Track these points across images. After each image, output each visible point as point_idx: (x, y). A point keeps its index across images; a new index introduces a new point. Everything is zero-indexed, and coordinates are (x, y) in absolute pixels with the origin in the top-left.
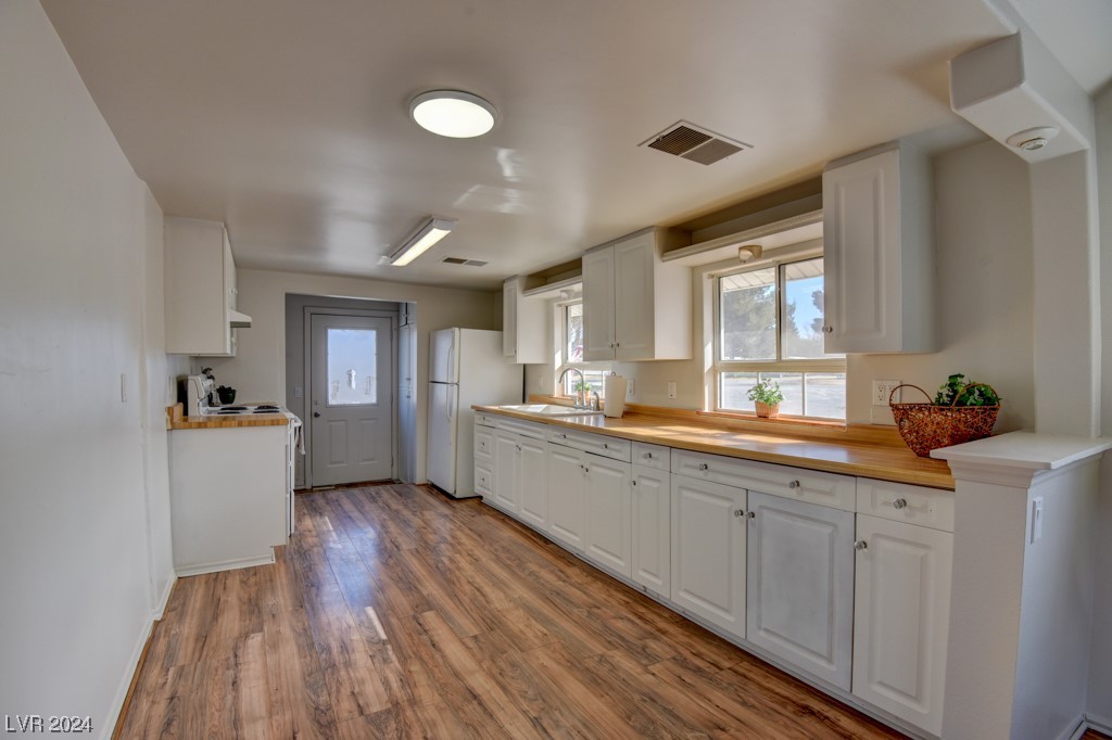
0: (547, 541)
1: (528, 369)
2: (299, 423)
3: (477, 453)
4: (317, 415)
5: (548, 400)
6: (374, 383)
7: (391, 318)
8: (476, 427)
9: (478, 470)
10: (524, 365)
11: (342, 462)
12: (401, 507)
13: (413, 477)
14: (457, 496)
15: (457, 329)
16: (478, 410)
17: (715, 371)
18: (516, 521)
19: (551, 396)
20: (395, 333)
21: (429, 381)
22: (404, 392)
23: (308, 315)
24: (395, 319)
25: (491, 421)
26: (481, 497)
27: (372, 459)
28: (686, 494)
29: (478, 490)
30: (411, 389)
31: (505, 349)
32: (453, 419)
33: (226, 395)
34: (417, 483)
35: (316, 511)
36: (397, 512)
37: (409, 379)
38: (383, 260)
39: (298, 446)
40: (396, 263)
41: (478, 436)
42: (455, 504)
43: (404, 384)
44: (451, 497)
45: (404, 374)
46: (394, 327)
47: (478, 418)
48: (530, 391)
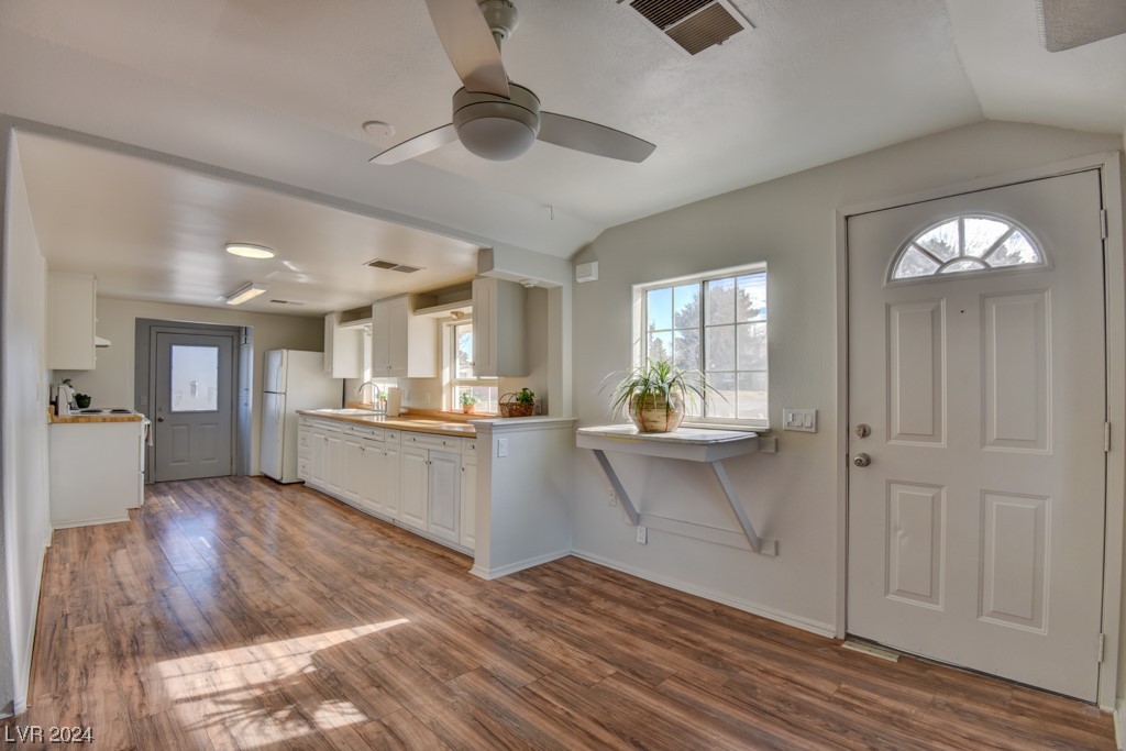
0: (343, 504)
1: (347, 382)
2: (148, 422)
3: (300, 447)
4: (160, 420)
5: (358, 406)
6: (215, 392)
7: (232, 337)
8: (300, 427)
9: (300, 460)
10: (344, 380)
11: (183, 461)
12: (233, 490)
13: (248, 471)
14: (283, 482)
15: (285, 351)
16: (301, 413)
17: (451, 385)
18: (325, 495)
19: (361, 403)
20: (235, 350)
21: (263, 391)
22: (243, 400)
23: (153, 333)
24: (235, 338)
25: (310, 422)
26: (304, 482)
27: (213, 459)
28: (407, 456)
29: (301, 476)
30: (248, 397)
31: (325, 367)
32: (281, 421)
33: (82, 401)
34: (252, 474)
35: (159, 493)
36: (230, 493)
37: (247, 390)
38: (220, 299)
39: (147, 440)
40: (229, 303)
41: (300, 434)
42: (281, 487)
43: (243, 393)
44: (278, 483)
45: (243, 386)
46: (235, 345)
47: (301, 420)
48: (348, 399)
